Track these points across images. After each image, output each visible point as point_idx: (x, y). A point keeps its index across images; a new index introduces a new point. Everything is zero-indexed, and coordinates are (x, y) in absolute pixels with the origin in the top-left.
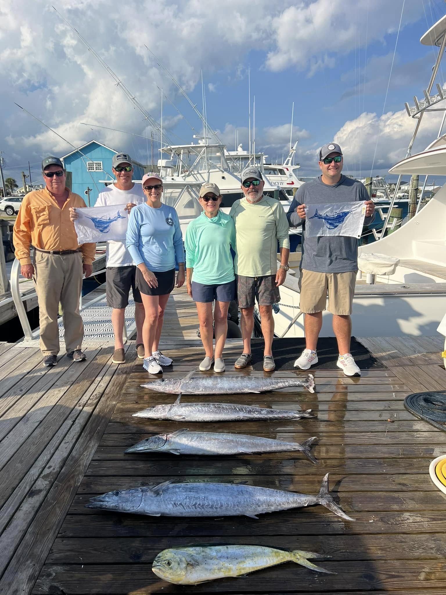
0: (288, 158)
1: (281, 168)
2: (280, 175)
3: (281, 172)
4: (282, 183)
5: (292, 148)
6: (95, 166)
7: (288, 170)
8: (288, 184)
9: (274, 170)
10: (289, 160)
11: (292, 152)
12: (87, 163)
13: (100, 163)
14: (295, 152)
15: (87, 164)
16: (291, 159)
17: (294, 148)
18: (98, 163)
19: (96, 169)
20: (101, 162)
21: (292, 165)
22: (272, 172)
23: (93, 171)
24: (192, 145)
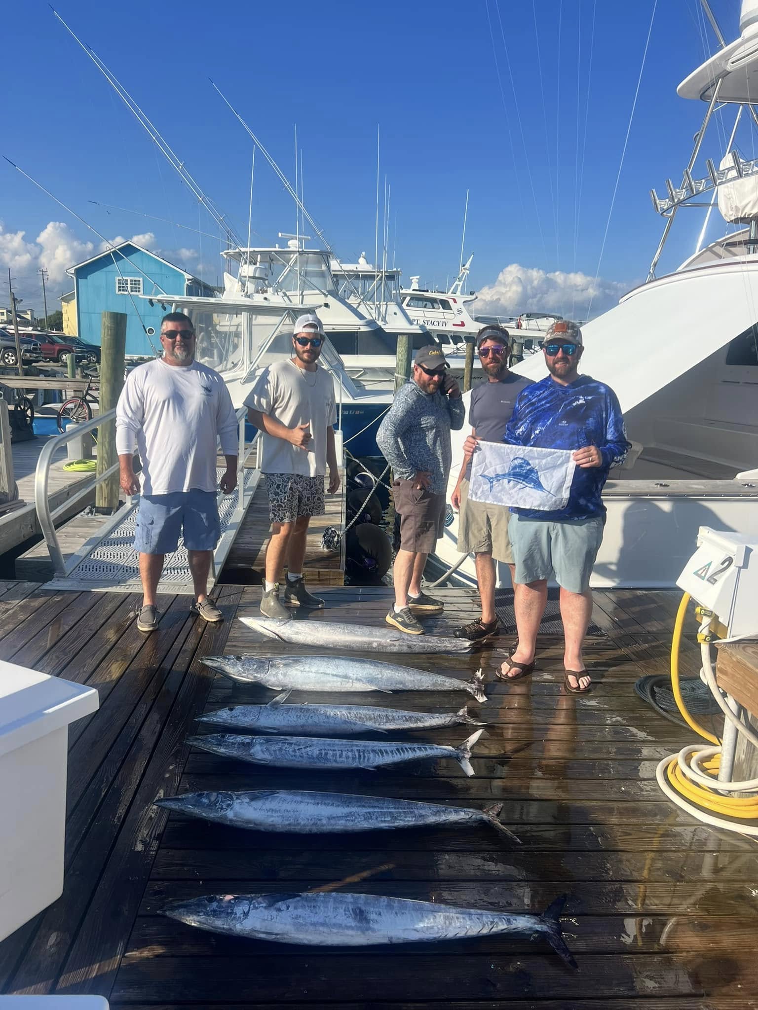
0: (457, 283)
1: (444, 298)
2: (441, 309)
3: (445, 304)
4: (444, 324)
5: (464, 266)
6: (129, 286)
7: (455, 301)
8: (454, 325)
9: (433, 301)
10: (457, 286)
11: (464, 273)
12: (117, 279)
13: (139, 281)
14: (468, 272)
15: (117, 281)
16: (461, 283)
17: (467, 266)
18: (135, 281)
19: (132, 291)
20: (141, 279)
21: (462, 293)
22: (429, 304)
23: (126, 293)
24: (277, 249)
